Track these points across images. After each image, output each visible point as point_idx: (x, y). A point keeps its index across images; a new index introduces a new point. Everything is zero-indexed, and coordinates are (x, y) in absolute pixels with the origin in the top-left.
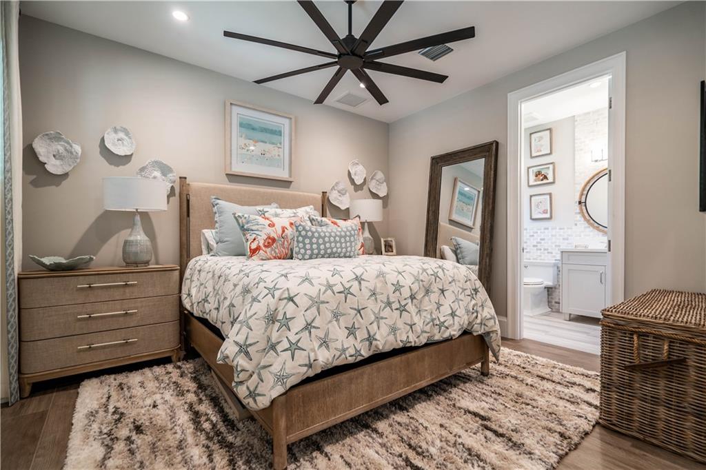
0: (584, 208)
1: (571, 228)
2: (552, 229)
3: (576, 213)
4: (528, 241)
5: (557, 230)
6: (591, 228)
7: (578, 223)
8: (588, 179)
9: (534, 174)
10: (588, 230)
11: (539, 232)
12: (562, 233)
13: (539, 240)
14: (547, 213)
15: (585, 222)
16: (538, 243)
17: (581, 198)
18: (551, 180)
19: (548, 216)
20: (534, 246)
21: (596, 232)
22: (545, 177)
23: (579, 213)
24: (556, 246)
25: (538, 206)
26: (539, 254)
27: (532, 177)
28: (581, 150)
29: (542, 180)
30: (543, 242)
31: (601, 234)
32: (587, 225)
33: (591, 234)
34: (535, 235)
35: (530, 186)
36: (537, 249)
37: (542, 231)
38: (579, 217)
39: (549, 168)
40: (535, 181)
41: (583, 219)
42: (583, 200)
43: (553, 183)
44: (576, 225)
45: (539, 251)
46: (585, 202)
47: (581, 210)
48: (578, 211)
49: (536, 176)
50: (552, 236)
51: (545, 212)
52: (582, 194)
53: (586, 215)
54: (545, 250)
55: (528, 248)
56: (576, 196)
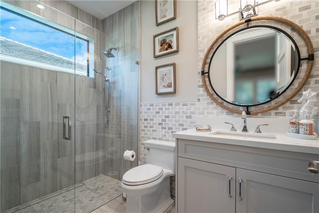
0: (207, 79)
1: (194, 104)
2: (177, 105)
3: (199, 86)
4: (154, 118)
5: (181, 106)
6: (215, 105)
7: (201, 98)
8: (210, 44)
9: (160, 42)
10: (211, 106)
11: (164, 108)
12: (184, 110)
13: (164, 118)
14: (171, 86)
15: (209, 97)
16: (163, 120)
17: (203, 67)
18: (175, 48)
19: (171, 90)
20: (160, 124)
21: (220, 109)
22: (170, 46)
23: (202, 86)
24: (179, 125)
25: (163, 79)
26: (164, 133)
27: (158, 47)
28: (204, 9)
29: (167, 49)
30: (167, 119)
31: (225, 111)
32: (210, 100)
33: (215, 111)
34: (160, 111)
35: (156, 57)
36: (162, 128)
37: (167, 107)
38: (202, 91)
39: (173, 35)
40: (161, 51)
41: (206, 93)
42: (206, 70)
43: (177, 51)
44: (199, 100)
45: (164, 130)
46: (208, 73)
47: (204, 82)
48: (201, 83)
49: (162, 45)
50: (176, 113)
51: (169, 86)
52: (205, 63)
53: (209, 88)
54: (169, 128)
55: (154, 126)
56: (200, 65)
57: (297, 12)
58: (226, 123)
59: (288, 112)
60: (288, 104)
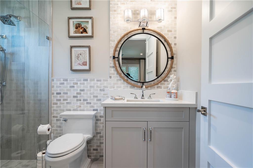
0: (117, 62)
1: (107, 80)
2: (91, 80)
3: (111, 67)
4: (68, 92)
5: (95, 81)
6: (122, 81)
7: (112, 76)
8: (119, 38)
9: (75, 25)
10: (119, 82)
11: (79, 82)
12: (99, 85)
13: (79, 91)
14: (86, 65)
15: (118, 75)
16: (77, 93)
17: (114, 54)
18: (90, 34)
19: (87, 67)
20: (74, 97)
21: (126, 84)
22: (85, 31)
23: (113, 67)
24: (94, 96)
25: (78, 57)
26: (79, 105)
27: (72, 29)
28: (115, 11)
29: (82, 33)
30: (82, 92)
31: (129, 86)
32: (119, 78)
33: (122, 86)
34: (75, 86)
35: (71, 37)
36: (77, 100)
37: (82, 82)
38: (113, 71)
39: (88, 22)
40: (76, 32)
41: (116, 73)
42: (116, 56)
43: (91, 37)
44: (110, 77)
45: (79, 102)
46: (118, 58)
47: (115, 64)
48: (112, 65)
49: (77, 28)
50: (91, 87)
51: (84, 64)
52: (115, 50)
54: (84, 100)
55: (69, 99)
56: (111, 51)
57: (166, 32)
58: (131, 94)
59: (163, 86)
60: (163, 82)
